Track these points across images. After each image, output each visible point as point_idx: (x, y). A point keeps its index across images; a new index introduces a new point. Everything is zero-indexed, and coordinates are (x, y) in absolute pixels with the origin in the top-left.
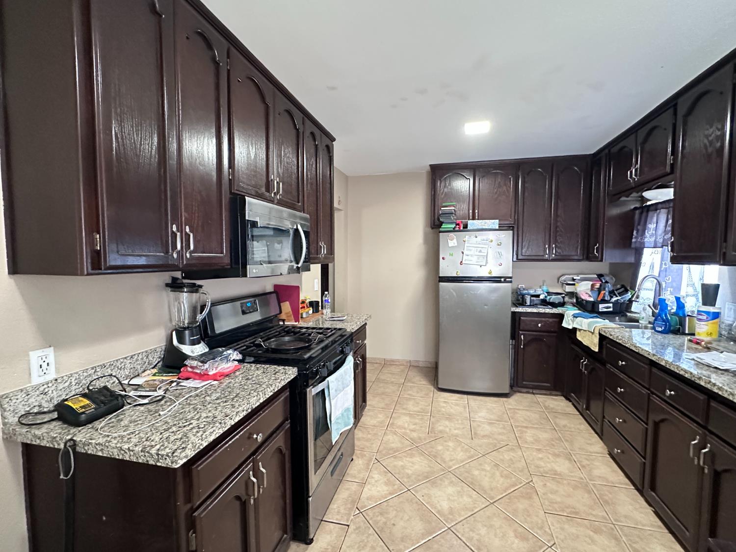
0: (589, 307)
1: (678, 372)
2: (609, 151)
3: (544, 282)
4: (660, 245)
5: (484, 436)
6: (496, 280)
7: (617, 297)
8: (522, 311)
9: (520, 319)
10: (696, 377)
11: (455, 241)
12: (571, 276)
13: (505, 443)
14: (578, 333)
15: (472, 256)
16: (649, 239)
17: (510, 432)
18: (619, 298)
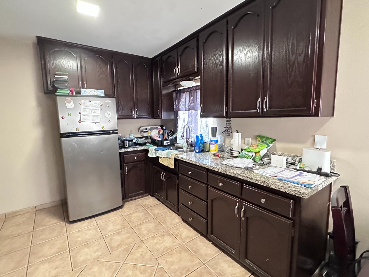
0: (160, 144)
1: (226, 173)
2: (161, 57)
3: (131, 131)
4: (188, 110)
5: (118, 246)
6: (107, 132)
7: (171, 137)
8: (125, 151)
9: (124, 156)
10: (237, 175)
11: (72, 103)
12: (146, 127)
13: (133, 244)
14: (160, 159)
15: (88, 115)
16: (182, 106)
17: (133, 234)
18: (172, 137)
